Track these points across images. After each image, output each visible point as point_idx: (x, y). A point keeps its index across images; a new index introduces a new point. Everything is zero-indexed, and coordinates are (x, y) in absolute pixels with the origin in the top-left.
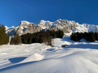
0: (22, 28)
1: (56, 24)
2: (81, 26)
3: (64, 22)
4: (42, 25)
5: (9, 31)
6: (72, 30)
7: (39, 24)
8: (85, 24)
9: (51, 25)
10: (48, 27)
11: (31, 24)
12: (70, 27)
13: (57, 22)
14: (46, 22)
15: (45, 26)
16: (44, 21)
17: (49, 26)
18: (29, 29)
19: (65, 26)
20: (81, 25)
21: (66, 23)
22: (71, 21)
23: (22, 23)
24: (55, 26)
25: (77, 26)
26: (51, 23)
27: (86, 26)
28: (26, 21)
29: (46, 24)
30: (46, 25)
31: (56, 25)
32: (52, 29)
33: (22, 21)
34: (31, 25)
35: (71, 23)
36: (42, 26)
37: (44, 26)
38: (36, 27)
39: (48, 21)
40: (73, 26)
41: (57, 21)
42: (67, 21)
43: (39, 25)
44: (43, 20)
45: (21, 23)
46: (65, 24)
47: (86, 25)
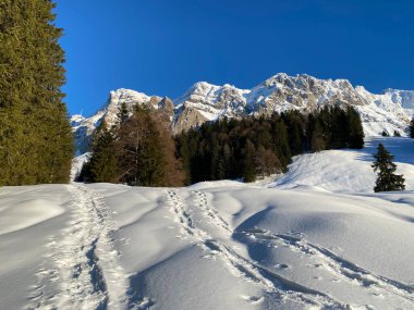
1: (265, 96)
2: (378, 103)
3: (300, 84)
4: (201, 101)
7: (190, 100)
8: (397, 92)
9: (244, 100)
10: (229, 110)
11: (153, 100)
13: (270, 87)
14: (217, 88)
15: (215, 107)
16: (210, 86)
17: (234, 106)
19: (308, 104)
20: (377, 97)
21: (311, 90)
22: (331, 81)
23: (115, 101)
24: (263, 104)
25: (359, 103)
26: (241, 92)
27: (403, 101)
28: (129, 91)
29: (219, 99)
30: (219, 102)
31: (267, 99)
33: (113, 93)
35: (332, 87)
36: (204, 106)
37: (212, 109)
38: (176, 112)
39: (227, 86)
40: (342, 103)
41: (270, 82)
42: (312, 83)
43: (189, 104)
44: (205, 84)
45: (109, 101)
46: (304, 96)
47: (401, 95)
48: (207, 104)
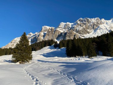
0: (42, 34)
2: (107, 23)
3: (85, 21)
5: (32, 38)
6: (94, 29)
7: (59, 28)
9: (71, 26)
10: (67, 29)
12: (91, 26)
13: (77, 23)
14: (65, 23)
16: (63, 23)
17: (68, 28)
18: (48, 35)
19: (85, 26)
21: (88, 22)
23: (43, 29)
24: (74, 28)
25: (101, 24)
26: (71, 24)
28: (46, 26)
29: (65, 27)
31: (75, 26)
32: (69, 32)
33: (43, 27)
34: (50, 30)
35: (94, 20)
37: (63, 29)
38: (55, 31)
39: (68, 23)
40: (95, 25)
42: (88, 20)
46: (85, 24)
48: (62, 28)
